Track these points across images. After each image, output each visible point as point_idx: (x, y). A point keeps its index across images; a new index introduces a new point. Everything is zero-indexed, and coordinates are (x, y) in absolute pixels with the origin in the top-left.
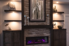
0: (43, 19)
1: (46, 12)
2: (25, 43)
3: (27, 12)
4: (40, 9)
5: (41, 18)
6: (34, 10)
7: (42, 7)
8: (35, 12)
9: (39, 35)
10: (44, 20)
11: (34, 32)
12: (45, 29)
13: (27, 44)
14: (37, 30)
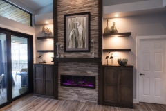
0: (86, 47)
1: (92, 36)
2: (59, 82)
3: (61, 37)
4: (80, 32)
5: (82, 47)
6: (71, 33)
7: (83, 28)
8: (72, 36)
9: (80, 74)
10: (87, 49)
11: (71, 67)
12: (89, 64)
13: (62, 85)
14: (76, 66)
